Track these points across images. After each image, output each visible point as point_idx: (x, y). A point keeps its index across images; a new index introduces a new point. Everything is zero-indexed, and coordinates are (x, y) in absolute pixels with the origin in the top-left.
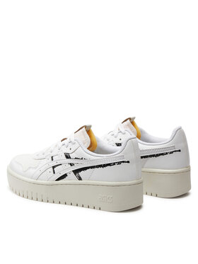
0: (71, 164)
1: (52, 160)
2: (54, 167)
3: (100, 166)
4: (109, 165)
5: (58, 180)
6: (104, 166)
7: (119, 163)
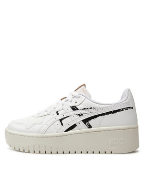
0: (79, 115)
1: (58, 114)
2: (61, 120)
3: (110, 113)
4: (119, 111)
5: (67, 130)
6: (114, 112)
7: (127, 109)
